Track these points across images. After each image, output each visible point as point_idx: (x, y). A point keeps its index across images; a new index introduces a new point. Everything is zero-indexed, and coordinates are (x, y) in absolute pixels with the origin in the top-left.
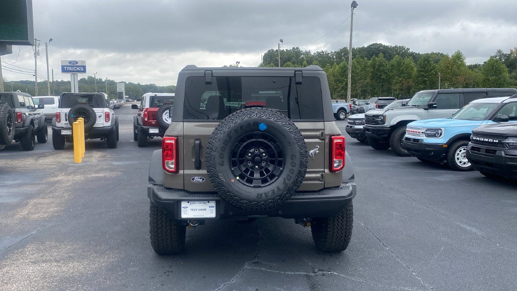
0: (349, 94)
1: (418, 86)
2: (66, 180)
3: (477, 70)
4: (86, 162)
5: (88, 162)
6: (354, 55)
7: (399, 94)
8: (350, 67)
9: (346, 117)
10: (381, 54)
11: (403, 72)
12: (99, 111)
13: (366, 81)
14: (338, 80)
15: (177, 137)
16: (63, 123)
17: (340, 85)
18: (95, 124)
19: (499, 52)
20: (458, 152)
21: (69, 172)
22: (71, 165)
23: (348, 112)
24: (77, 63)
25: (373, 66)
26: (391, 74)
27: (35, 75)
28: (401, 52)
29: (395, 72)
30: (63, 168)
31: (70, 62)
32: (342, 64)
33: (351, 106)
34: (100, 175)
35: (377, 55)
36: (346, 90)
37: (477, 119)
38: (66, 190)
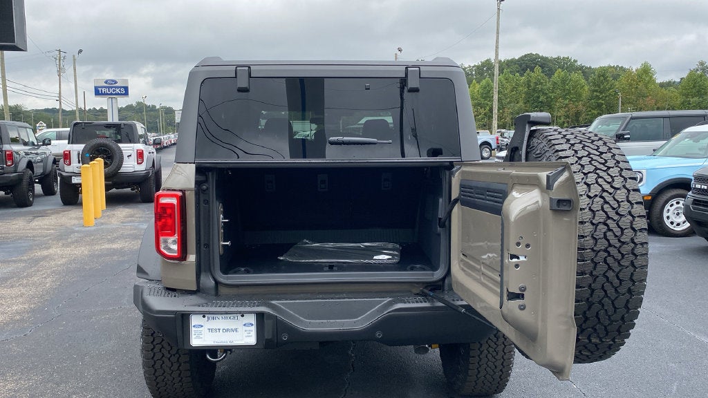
0: (495, 123)
1: (590, 111)
2: (60, 254)
3: (672, 89)
4: (102, 224)
5: (106, 224)
6: (501, 71)
7: (564, 122)
8: (496, 85)
9: (491, 155)
10: (538, 69)
11: (569, 93)
12: (127, 149)
13: (518, 105)
14: (479, 104)
15: (183, 191)
16: (74, 166)
17: (482, 111)
18: (121, 166)
19: (702, 64)
20: (668, 207)
21: (69, 240)
22: (77, 229)
23: (493, 148)
24: (116, 82)
25: (528, 84)
26: (553, 95)
27: (60, 101)
28: (567, 65)
29: (558, 92)
30: (63, 236)
31: (106, 82)
32: (484, 82)
33: (497, 140)
34: (115, 246)
35: (532, 70)
36: (491, 117)
37: (698, 156)
38: (54, 272)
